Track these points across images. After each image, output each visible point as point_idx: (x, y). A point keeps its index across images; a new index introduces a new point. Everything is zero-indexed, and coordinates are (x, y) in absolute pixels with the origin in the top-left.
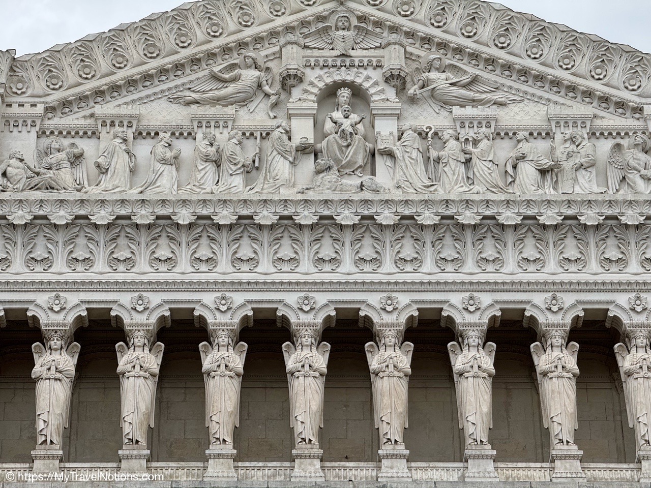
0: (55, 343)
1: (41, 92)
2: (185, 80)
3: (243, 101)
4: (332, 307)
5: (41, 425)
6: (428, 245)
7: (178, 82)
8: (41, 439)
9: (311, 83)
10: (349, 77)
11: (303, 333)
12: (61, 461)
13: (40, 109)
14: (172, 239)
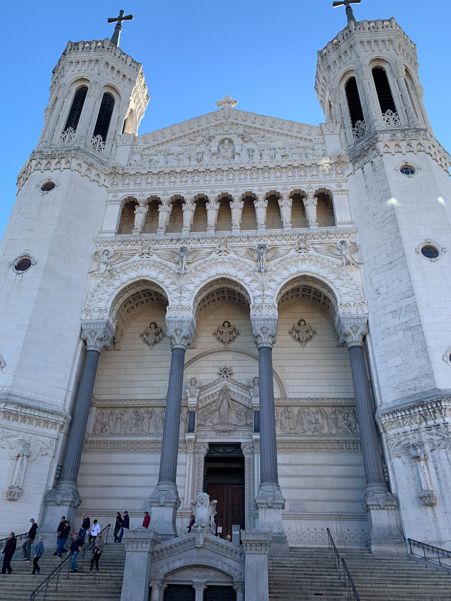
0: (141, 205)
1: (142, 145)
2: (182, 141)
3: (198, 145)
4: (220, 192)
5: (135, 224)
6: (248, 175)
7: (180, 141)
8: (135, 228)
9: (217, 139)
10: (228, 136)
11: (211, 199)
12: (140, 233)
13: (142, 149)
14: (175, 177)
